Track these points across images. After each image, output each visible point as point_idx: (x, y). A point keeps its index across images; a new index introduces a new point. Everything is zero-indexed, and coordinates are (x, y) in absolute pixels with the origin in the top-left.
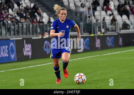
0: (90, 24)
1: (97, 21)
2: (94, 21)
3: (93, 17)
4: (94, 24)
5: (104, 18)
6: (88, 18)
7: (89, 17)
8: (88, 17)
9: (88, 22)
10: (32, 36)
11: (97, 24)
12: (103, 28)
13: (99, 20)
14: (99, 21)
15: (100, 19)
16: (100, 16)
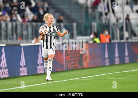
0: (107, 24)
1: (117, 21)
2: (113, 20)
3: (112, 15)
4: (114, 24)
5: (128, 16)
6: (104, 16)
7: (106, 14)
8: (104, 14)
9: (104, 21)
10: (20, 42)
11: (117, 25)
12: (127, 30)
13: (120, 19)
14: (121, 21)
15: (122, 17)
16: (122, 13)
